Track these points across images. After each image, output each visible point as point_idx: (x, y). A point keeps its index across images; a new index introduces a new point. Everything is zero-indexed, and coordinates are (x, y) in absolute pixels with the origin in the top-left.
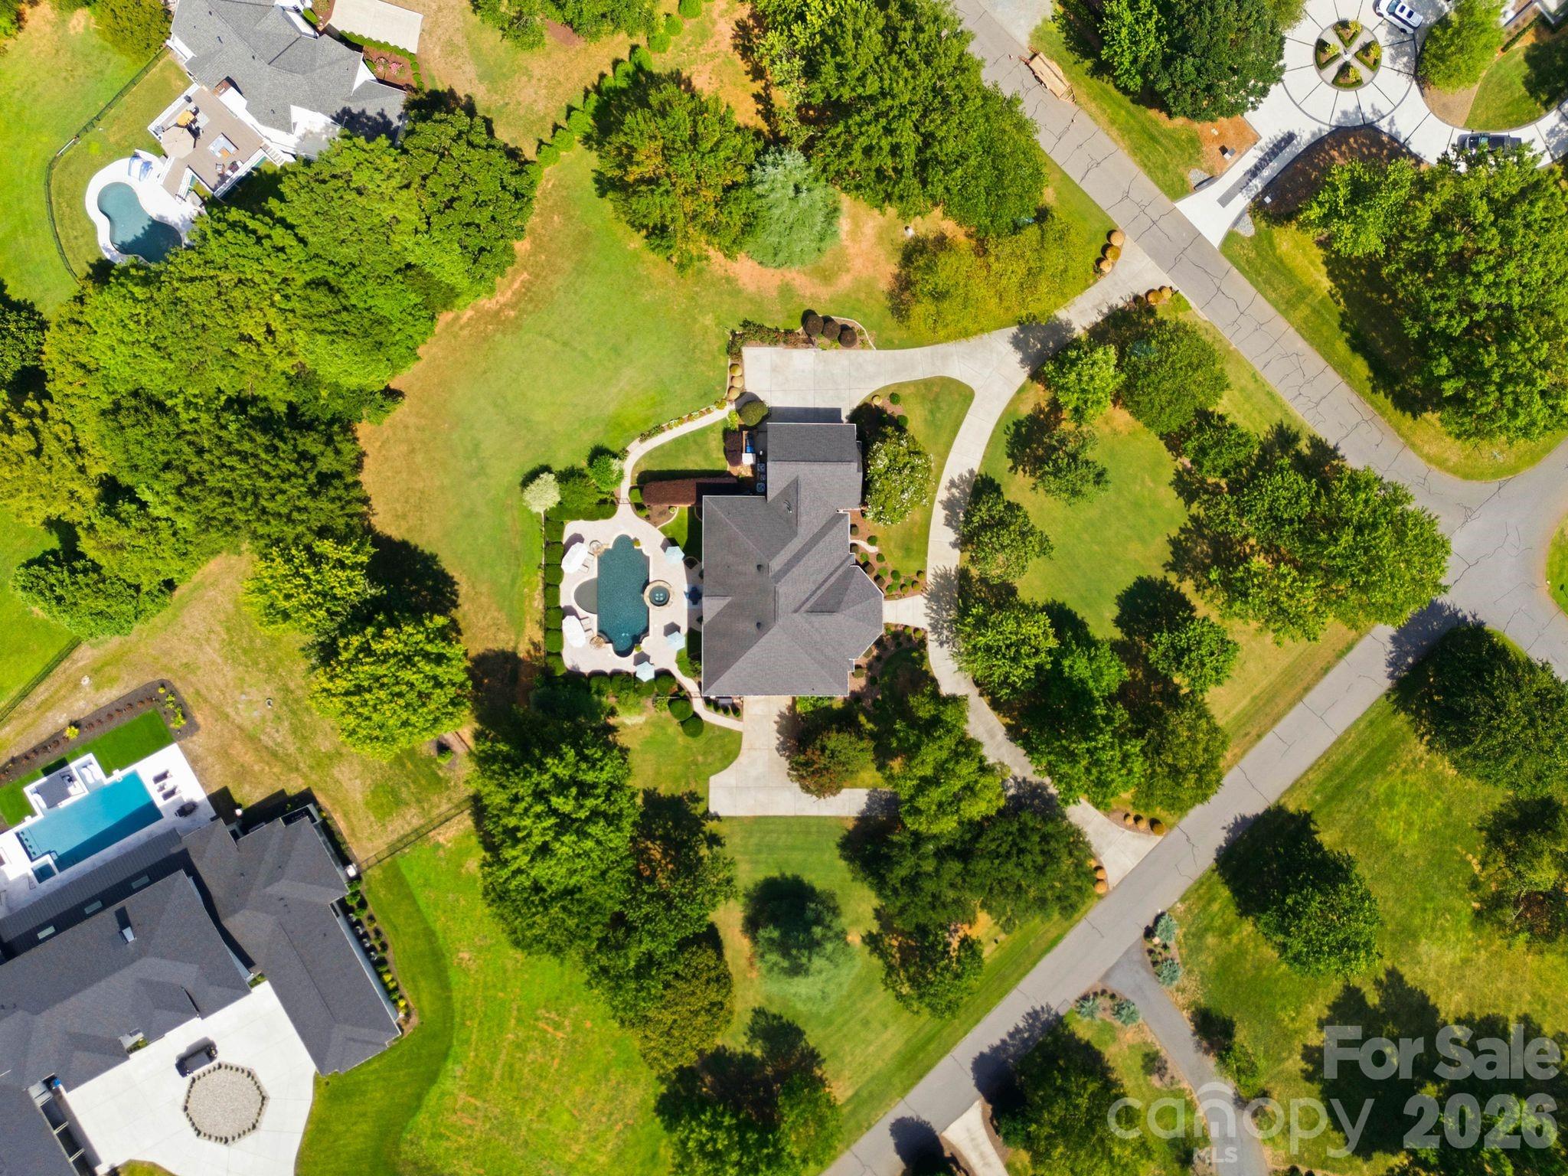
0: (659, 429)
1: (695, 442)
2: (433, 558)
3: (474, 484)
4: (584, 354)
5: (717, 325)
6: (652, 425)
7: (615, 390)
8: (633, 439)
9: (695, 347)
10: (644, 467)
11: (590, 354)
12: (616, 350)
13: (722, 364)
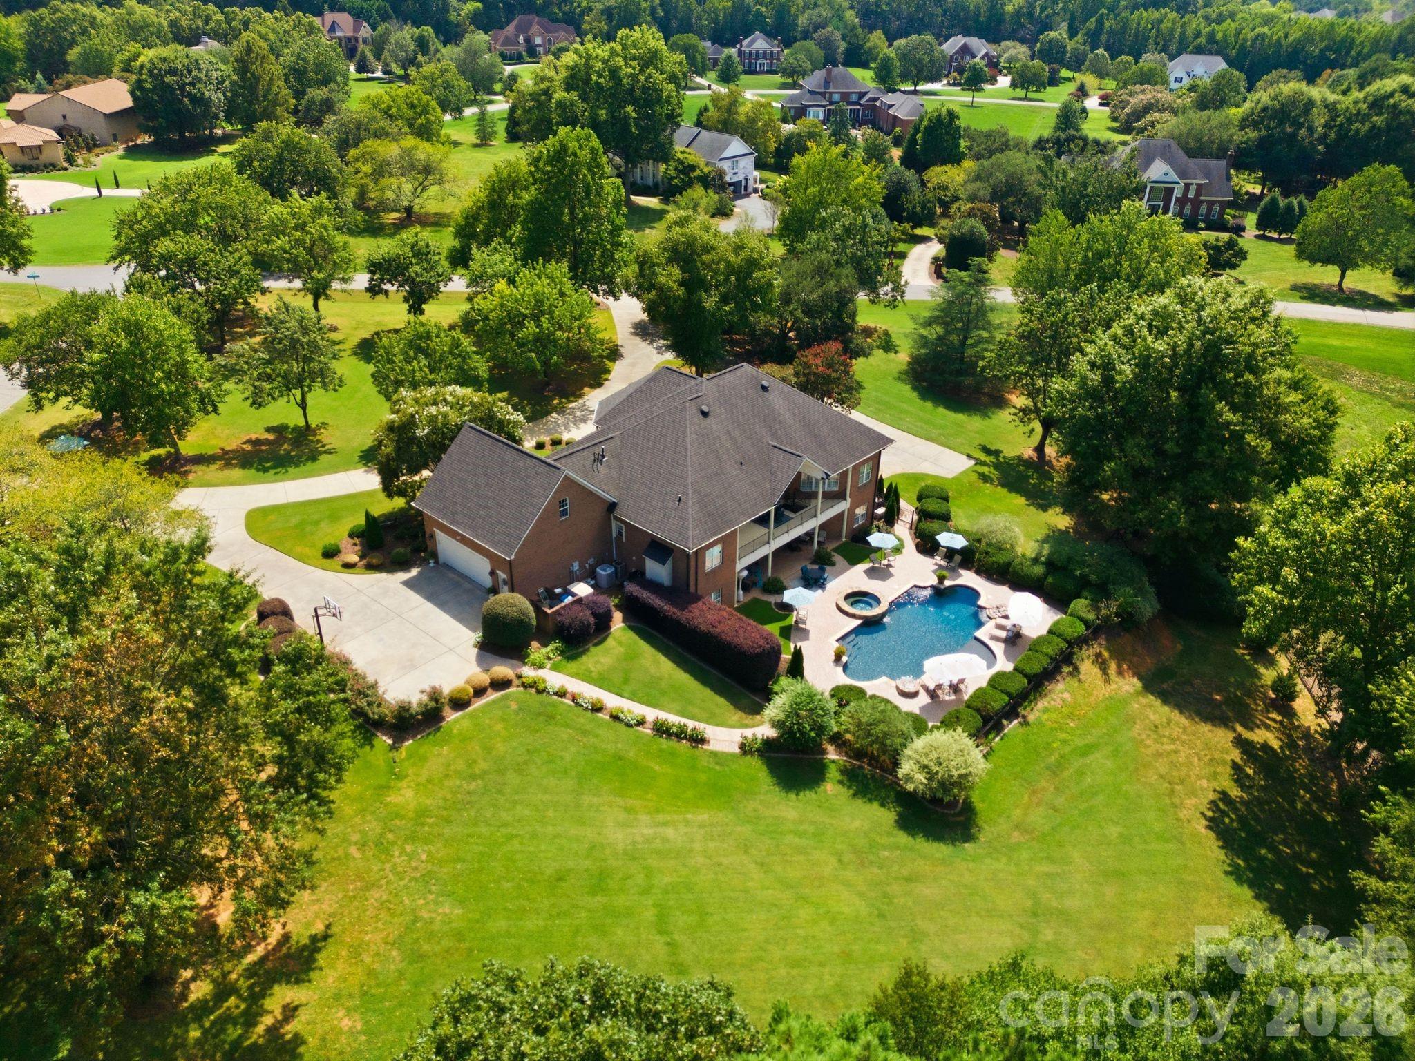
0: (661, 730)
1: (626, 681)
2: (1236, 874)
3: (1071, 903)
4: (662, 925)
5: (400, 777)
6: (664, 743)
7: (670, 832)
8: (715, 754)
9: (473, 777)
10: (737, 716)
11: (650, 914)
12: (599, 882)
13: (466, 724)
